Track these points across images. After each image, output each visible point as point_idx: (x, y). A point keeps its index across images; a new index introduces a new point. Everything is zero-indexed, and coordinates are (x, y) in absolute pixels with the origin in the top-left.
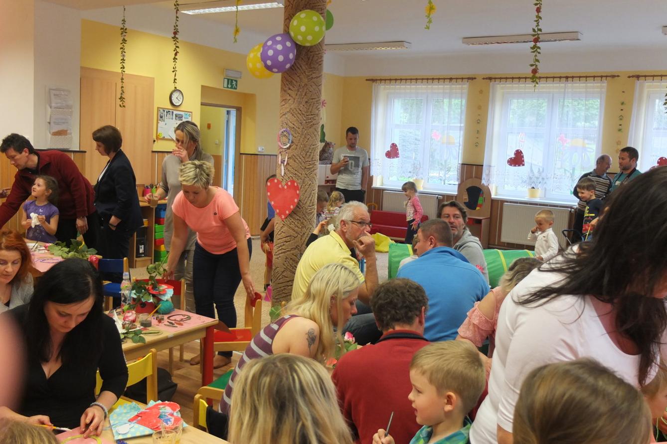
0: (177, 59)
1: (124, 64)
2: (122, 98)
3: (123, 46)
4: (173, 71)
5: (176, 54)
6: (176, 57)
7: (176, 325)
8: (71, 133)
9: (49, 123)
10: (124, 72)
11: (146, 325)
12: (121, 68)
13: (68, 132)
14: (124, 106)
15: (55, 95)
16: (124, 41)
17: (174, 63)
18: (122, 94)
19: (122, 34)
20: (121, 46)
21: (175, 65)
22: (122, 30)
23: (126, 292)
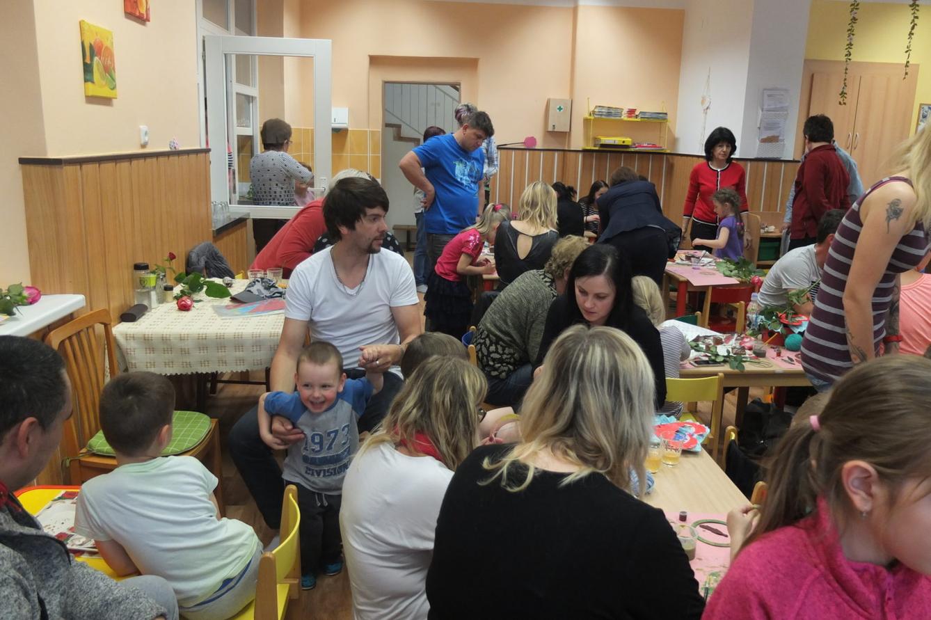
0: (913, 34)
1: (850, 50)
2: (843, 94)
3: (852, 26)
4: (907, 52)
5: (913, 28)
6: (913, 32)
7: (795, 362)
8: (784, 140)
9: (759, 128)
10: (850, 59)
11: (760, 355)
12: (846, 55)
13: (780, 138)
14: (845, 104)
15: (769, 96)
16: (854, 19)
17: (909, 40)
18: (843, 88)
19: (852, 11)
20: (849, 27)
21: (910, 42)
22: (852, 7)
23: (752, 316)
